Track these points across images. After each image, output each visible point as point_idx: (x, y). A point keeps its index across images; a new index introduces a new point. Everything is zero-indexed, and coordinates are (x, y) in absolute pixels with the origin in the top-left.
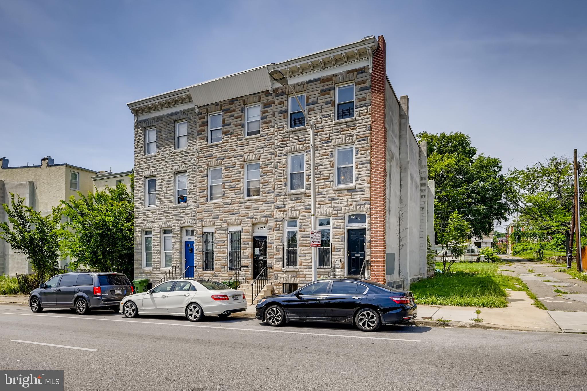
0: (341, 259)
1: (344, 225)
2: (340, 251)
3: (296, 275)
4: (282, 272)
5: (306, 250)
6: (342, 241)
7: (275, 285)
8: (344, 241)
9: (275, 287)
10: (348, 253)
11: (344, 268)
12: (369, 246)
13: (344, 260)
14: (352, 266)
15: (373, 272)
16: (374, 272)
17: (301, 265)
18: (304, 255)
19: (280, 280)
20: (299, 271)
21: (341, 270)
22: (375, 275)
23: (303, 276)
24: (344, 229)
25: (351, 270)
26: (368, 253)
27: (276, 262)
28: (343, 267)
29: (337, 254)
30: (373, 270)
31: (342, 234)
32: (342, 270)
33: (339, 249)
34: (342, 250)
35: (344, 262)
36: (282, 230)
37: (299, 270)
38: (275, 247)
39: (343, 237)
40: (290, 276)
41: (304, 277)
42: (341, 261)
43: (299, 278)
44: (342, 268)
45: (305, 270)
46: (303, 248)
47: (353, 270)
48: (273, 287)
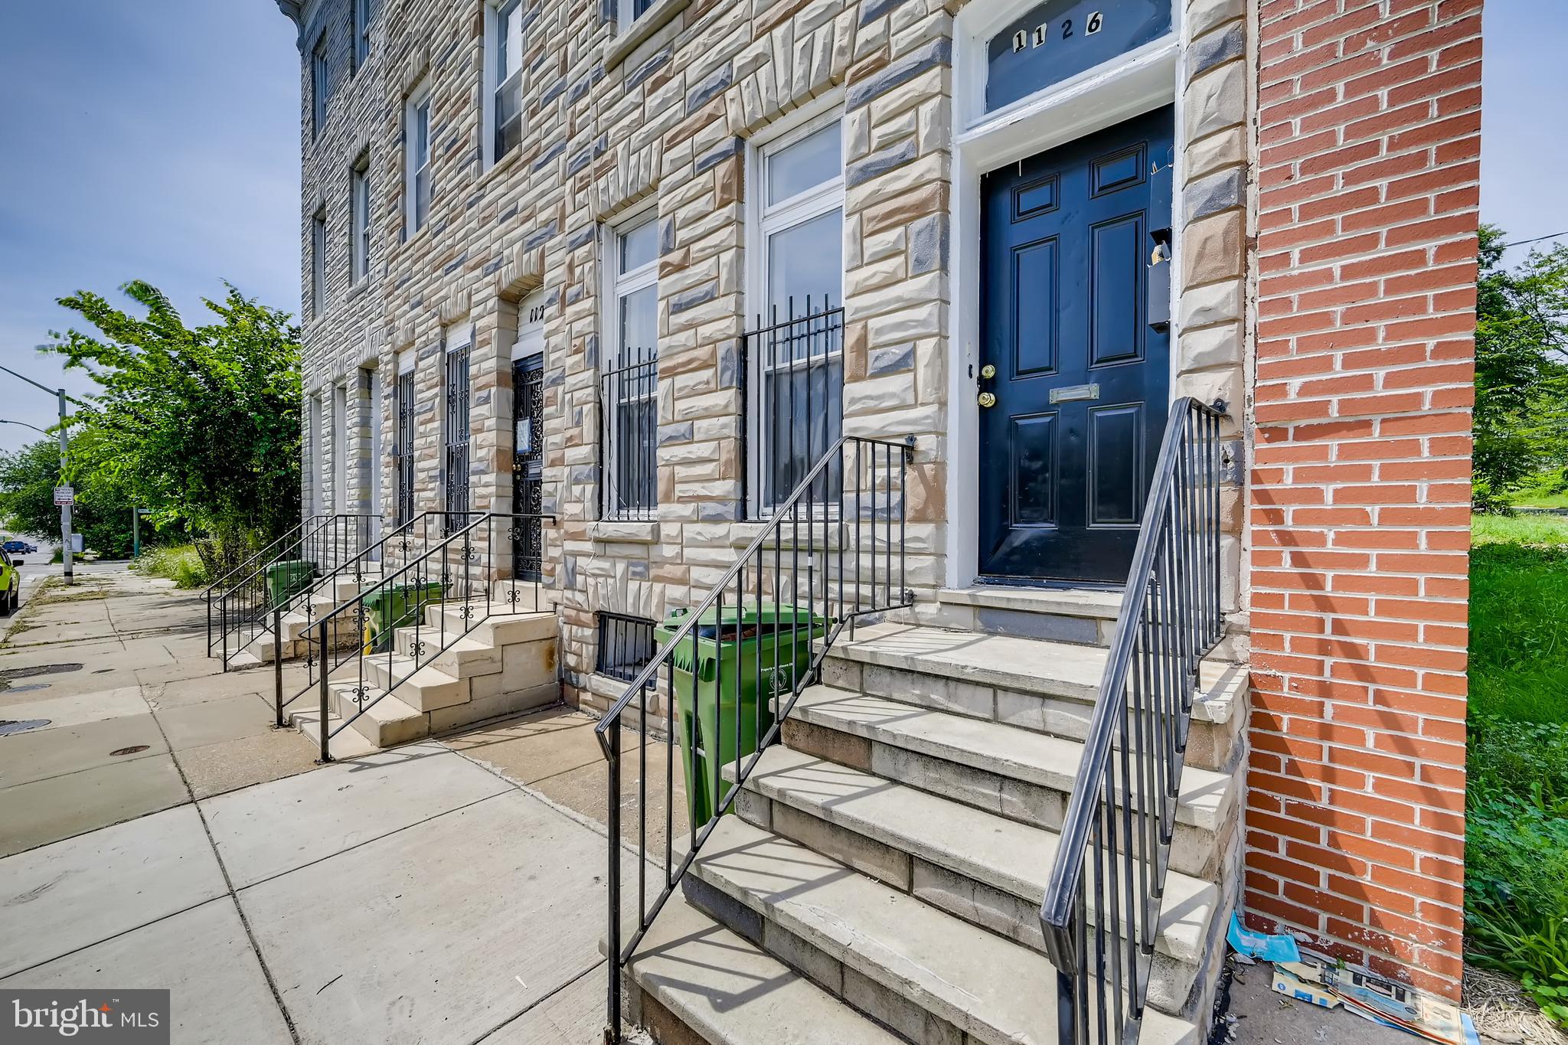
0: (912, 438)
1: (942, 118)
2: (903, 364)
3: (647, 568)
4: (588, 547)
5: (694, 393)
6: (921, 266)
7: (569, 621)
8: (944, 267)
9: (566, 629)
10: (985, 385)
11: (940, 519)
12: (1217, 244)
13: (942, 446)
14: (1024, 504)
15: (1286, 566)
16: (1298, 559)
17: (668, 498)
18: (683, 427)
19: (584, 591)
20: (656, 540)
21: (913, 530)
22: (1324, 604)
23: (678, 571)
24: (945, 153)
25: (1006, 532)
26: (1209, 341)
27: (569, 488)
28: (934, 510)
29: (880, 397)
30: (1287, 538)
31: (920, 210)
32: (925, 530)
33: (898, 351)
34: (926, 349)
35: (941, 465)
36: (592, 292)
37: (656, 531)
38: (568, 396)
39: (931, 227)
40: (620, 567)
41: (683, 581)
42: (909, 451)
43: (661, 585)
44: (921, 518)
45: (690, 530)
46: (681, 381)
47: (1024, 532)
48: (561, 630)
